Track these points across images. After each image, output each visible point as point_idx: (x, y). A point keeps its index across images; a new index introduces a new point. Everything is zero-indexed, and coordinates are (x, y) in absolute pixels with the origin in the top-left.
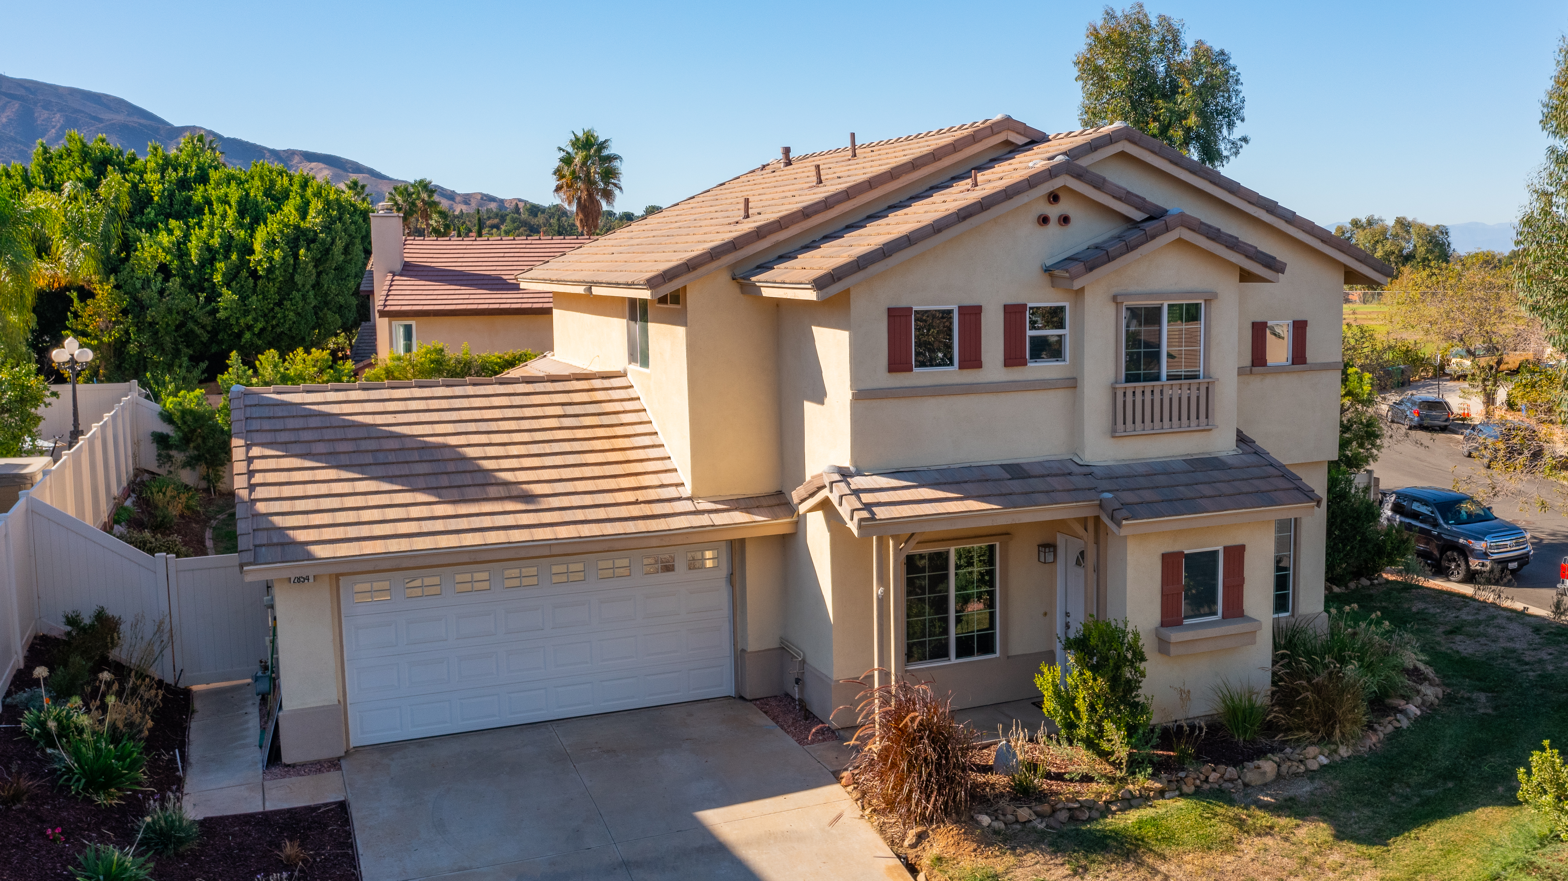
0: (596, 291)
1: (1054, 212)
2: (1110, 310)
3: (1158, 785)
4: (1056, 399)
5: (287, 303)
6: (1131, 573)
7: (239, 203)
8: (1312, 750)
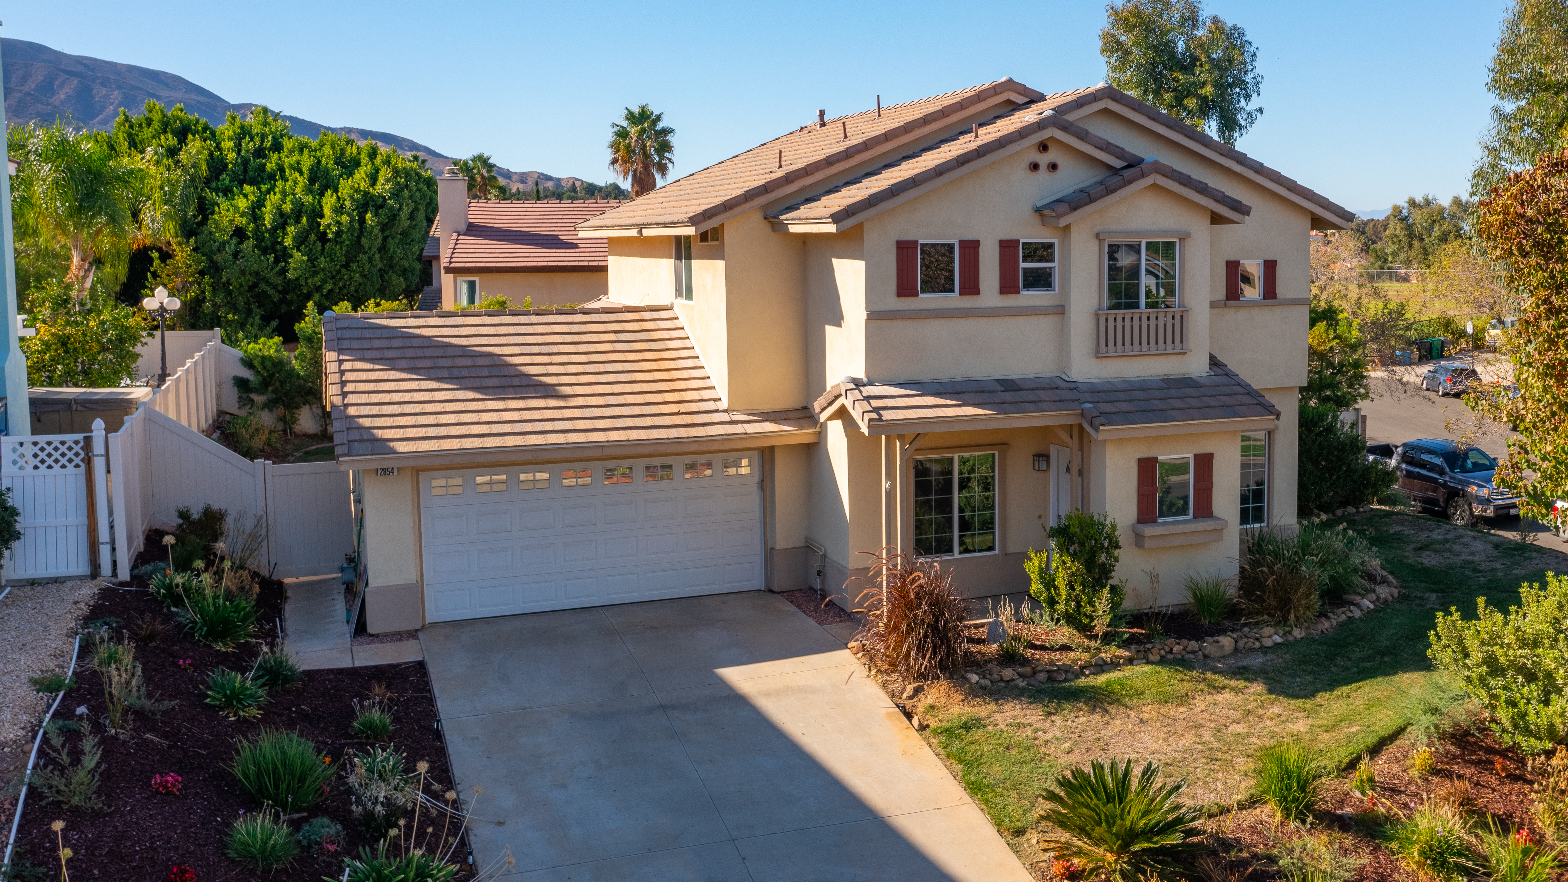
0: (646, 232)
1: (1044, 160)
2: (1094, 246)
3: (1127, 653)
4: (1046, 324)
5: (354, 266)
6: (1110, 475)
7: (311, 170)
8: (1267, 631)
